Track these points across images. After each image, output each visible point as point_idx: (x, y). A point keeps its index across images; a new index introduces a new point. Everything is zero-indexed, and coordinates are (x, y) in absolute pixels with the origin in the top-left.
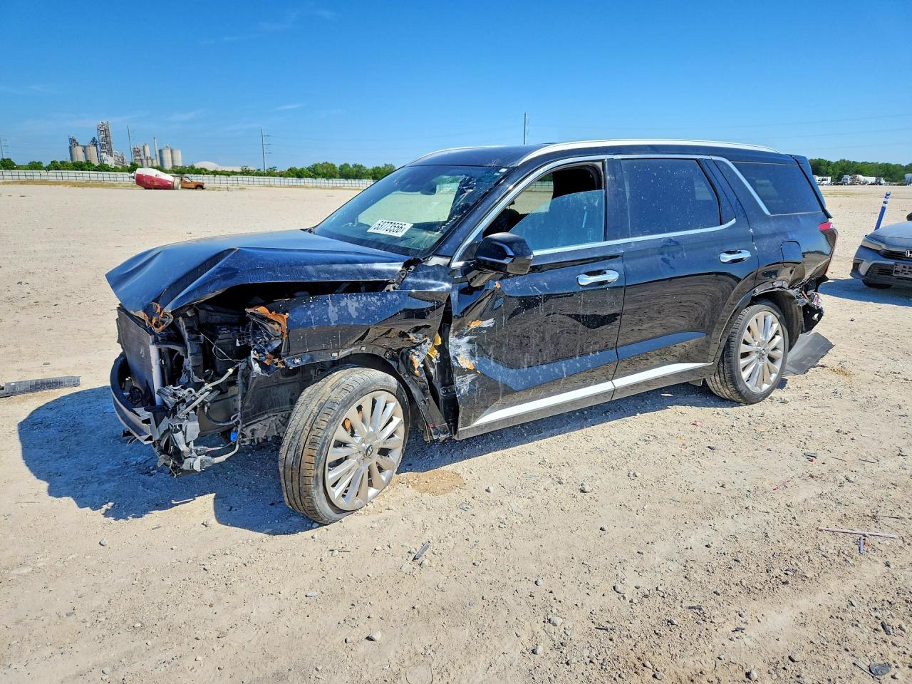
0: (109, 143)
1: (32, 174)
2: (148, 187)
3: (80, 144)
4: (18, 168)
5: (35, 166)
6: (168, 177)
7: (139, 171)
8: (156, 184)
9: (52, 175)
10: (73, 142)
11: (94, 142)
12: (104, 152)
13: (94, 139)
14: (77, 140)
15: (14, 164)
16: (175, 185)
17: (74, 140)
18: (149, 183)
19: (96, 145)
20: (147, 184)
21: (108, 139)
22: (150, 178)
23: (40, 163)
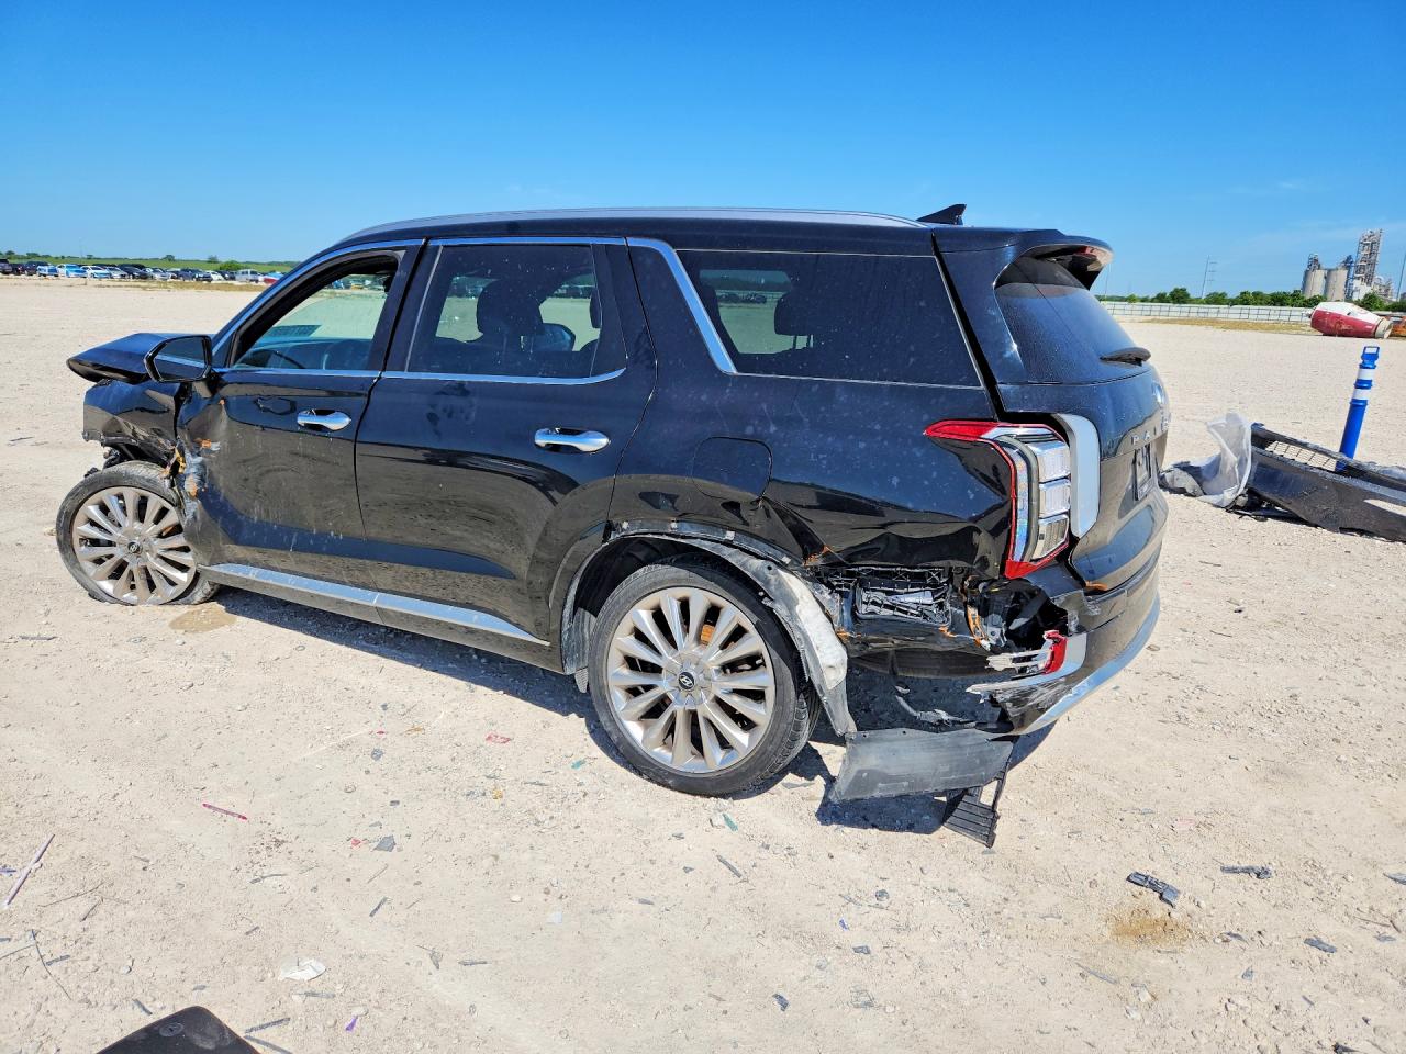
0: (1372, 264)
1: (1206, 310)
2: (1329, 333)
3: (1323, 266)
4: (1192, 301)
5: (1216, 299)
6: (1369, 317)
7: (1322, 306)
8: (1344, 327)
9: (1235, 313)
10: (1314, 264)
11: (1348, 263)
12: (1358, 278)
13: (1349, 258)
14: (1320, 261)
15: (1188, 295)
16: (1380, 330)
17: (1316, 261)
18: (1332, 325)
19: (1348, 268)
20: (1329, 327)
21: (1373, 258)
22: (1337, 318)
23: (1223, 295)
